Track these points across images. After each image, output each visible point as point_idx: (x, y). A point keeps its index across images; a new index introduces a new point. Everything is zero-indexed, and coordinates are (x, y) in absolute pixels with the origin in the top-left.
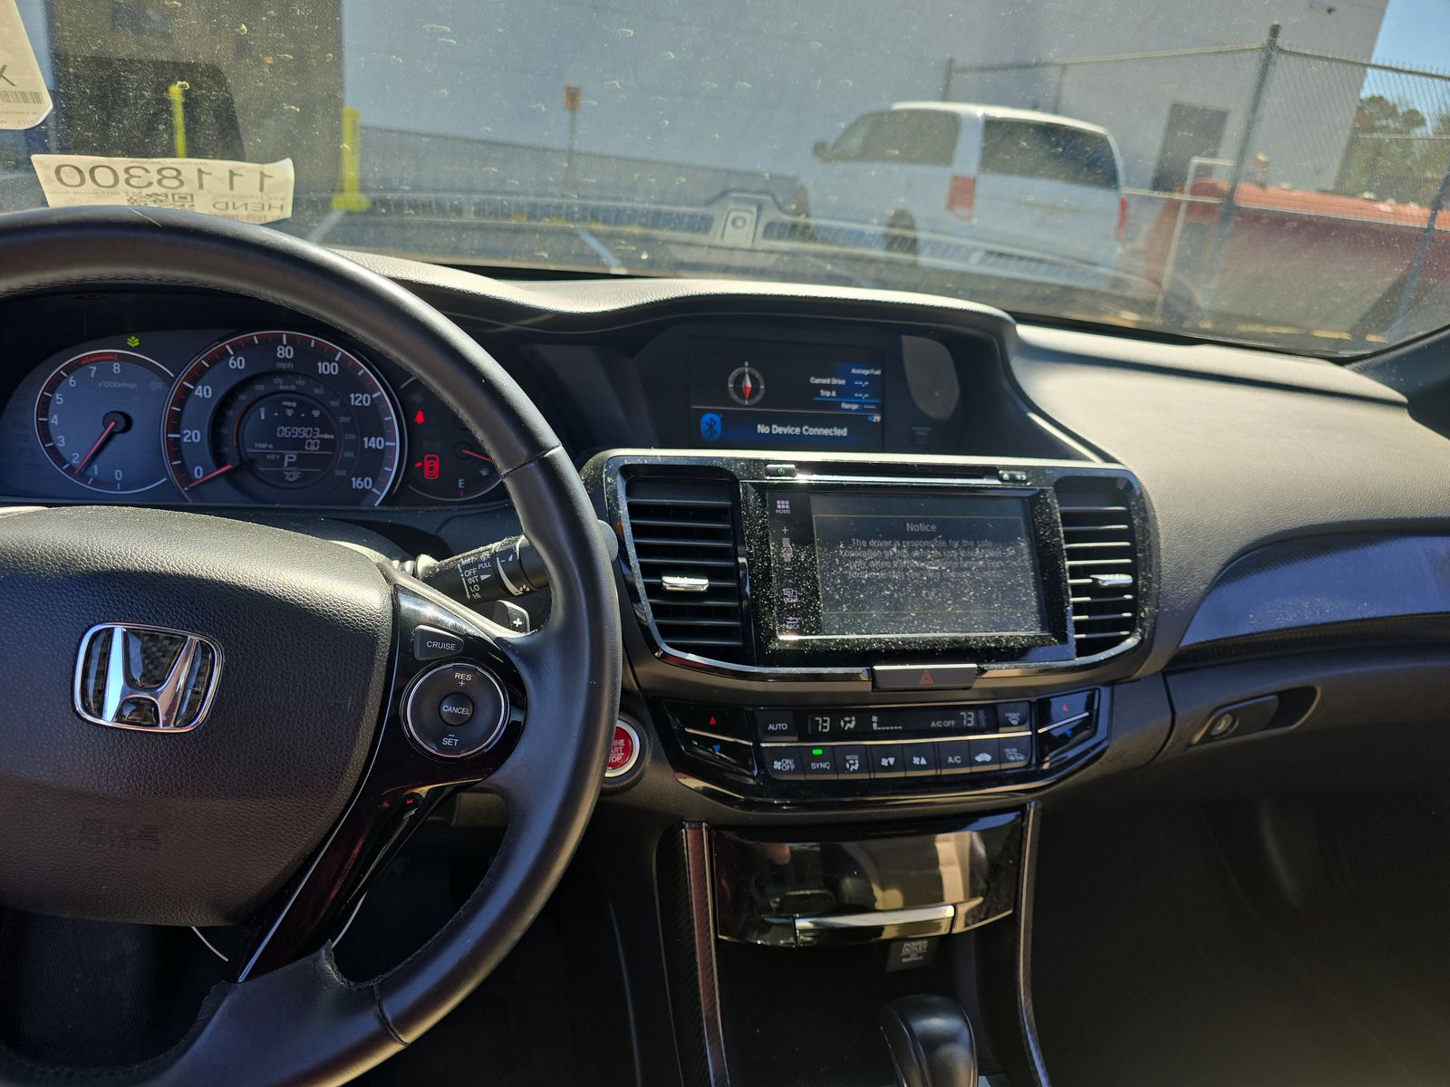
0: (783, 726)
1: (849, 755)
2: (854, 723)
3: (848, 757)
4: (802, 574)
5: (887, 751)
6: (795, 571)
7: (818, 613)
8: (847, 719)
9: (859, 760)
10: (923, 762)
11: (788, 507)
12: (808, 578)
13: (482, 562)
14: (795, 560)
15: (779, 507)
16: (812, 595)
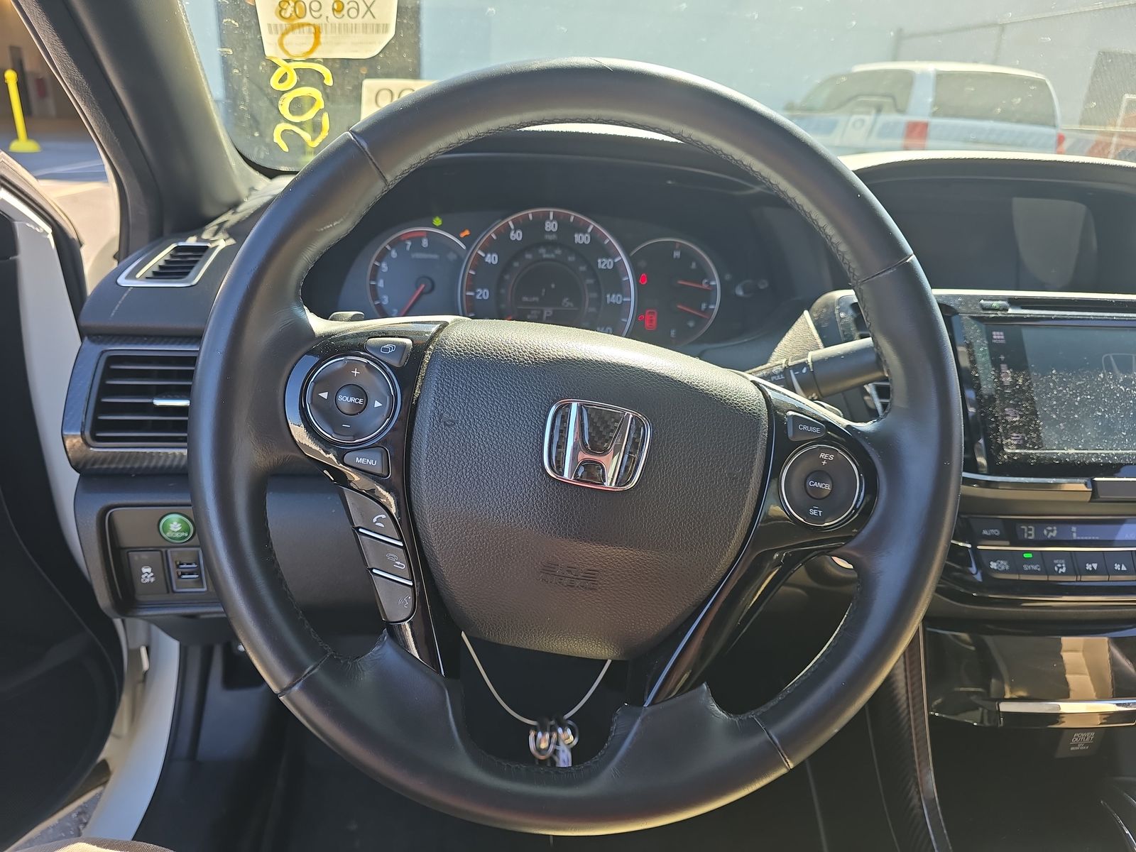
0: (996, 532)
1: (1056, 559)
2: (1055, 532)
3: (1056, 561)
4: (1020, 396)
5: (1091, 557)
6: (1015, 393)
7: (1038, 430)
8: (1050, 528)
9: (1066, 564)
10: (1124, 568)
11: (1002, 337)
12: (1027, 400)
13: (776, 375)
14: (1014, 383)
15: (995, 337)
16: (1031, 414)
